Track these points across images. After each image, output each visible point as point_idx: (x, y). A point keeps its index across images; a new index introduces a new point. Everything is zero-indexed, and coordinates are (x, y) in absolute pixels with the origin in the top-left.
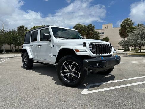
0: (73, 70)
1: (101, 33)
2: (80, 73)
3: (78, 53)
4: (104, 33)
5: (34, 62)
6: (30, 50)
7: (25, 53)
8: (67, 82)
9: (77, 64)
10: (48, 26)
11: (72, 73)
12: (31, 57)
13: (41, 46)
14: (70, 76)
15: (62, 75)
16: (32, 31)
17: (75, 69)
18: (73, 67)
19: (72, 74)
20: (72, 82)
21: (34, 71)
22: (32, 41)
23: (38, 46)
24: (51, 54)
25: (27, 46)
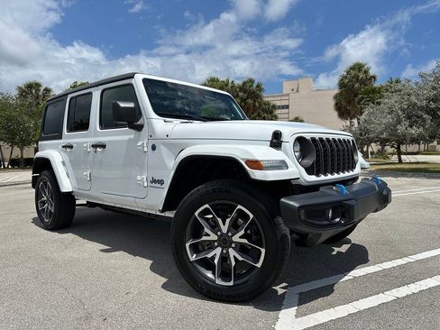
0: (236, 238)
1: (280, 107)
2: (263, 251)
3: (257, 175)
4: (287, 107)
5: (78, 202)
6: (64, 163)
7: (45, 172)
8: (214, 282)
9: (251, 216)
10: (131, 76)
11: (231, 250)
12: (66, 185)
13: (103, 146)
14: (225, 258)
15: (193, 258)
16: (70, 96)
17: (242, 232)
18: (235, 227)
19: (232, 253)
20: (231, 283)
21: (77, 238)
22: (70, 129)
23: (95, 146)
24: (143, 178)
25: (52, 147)
